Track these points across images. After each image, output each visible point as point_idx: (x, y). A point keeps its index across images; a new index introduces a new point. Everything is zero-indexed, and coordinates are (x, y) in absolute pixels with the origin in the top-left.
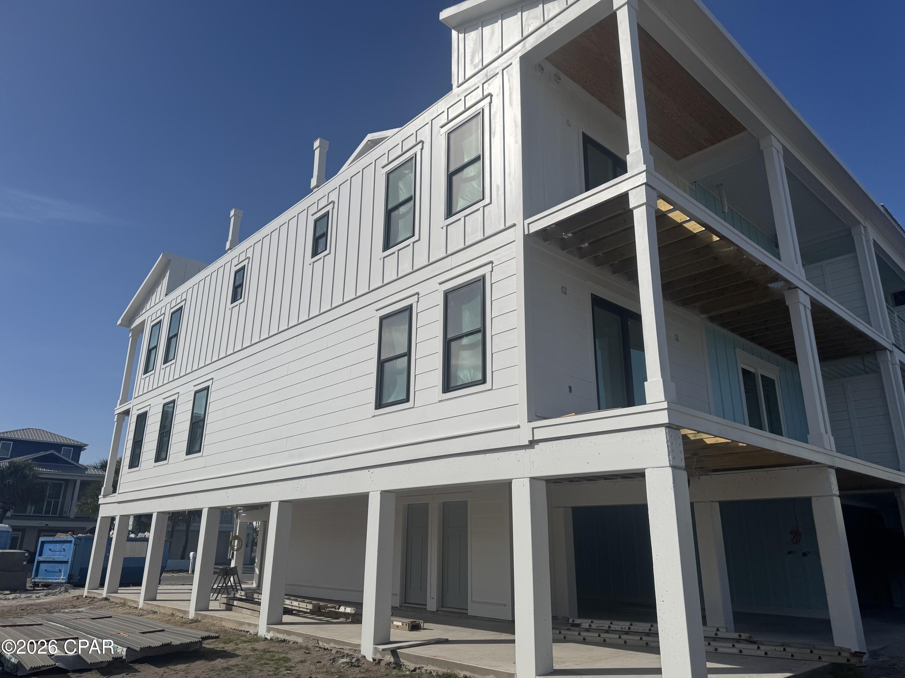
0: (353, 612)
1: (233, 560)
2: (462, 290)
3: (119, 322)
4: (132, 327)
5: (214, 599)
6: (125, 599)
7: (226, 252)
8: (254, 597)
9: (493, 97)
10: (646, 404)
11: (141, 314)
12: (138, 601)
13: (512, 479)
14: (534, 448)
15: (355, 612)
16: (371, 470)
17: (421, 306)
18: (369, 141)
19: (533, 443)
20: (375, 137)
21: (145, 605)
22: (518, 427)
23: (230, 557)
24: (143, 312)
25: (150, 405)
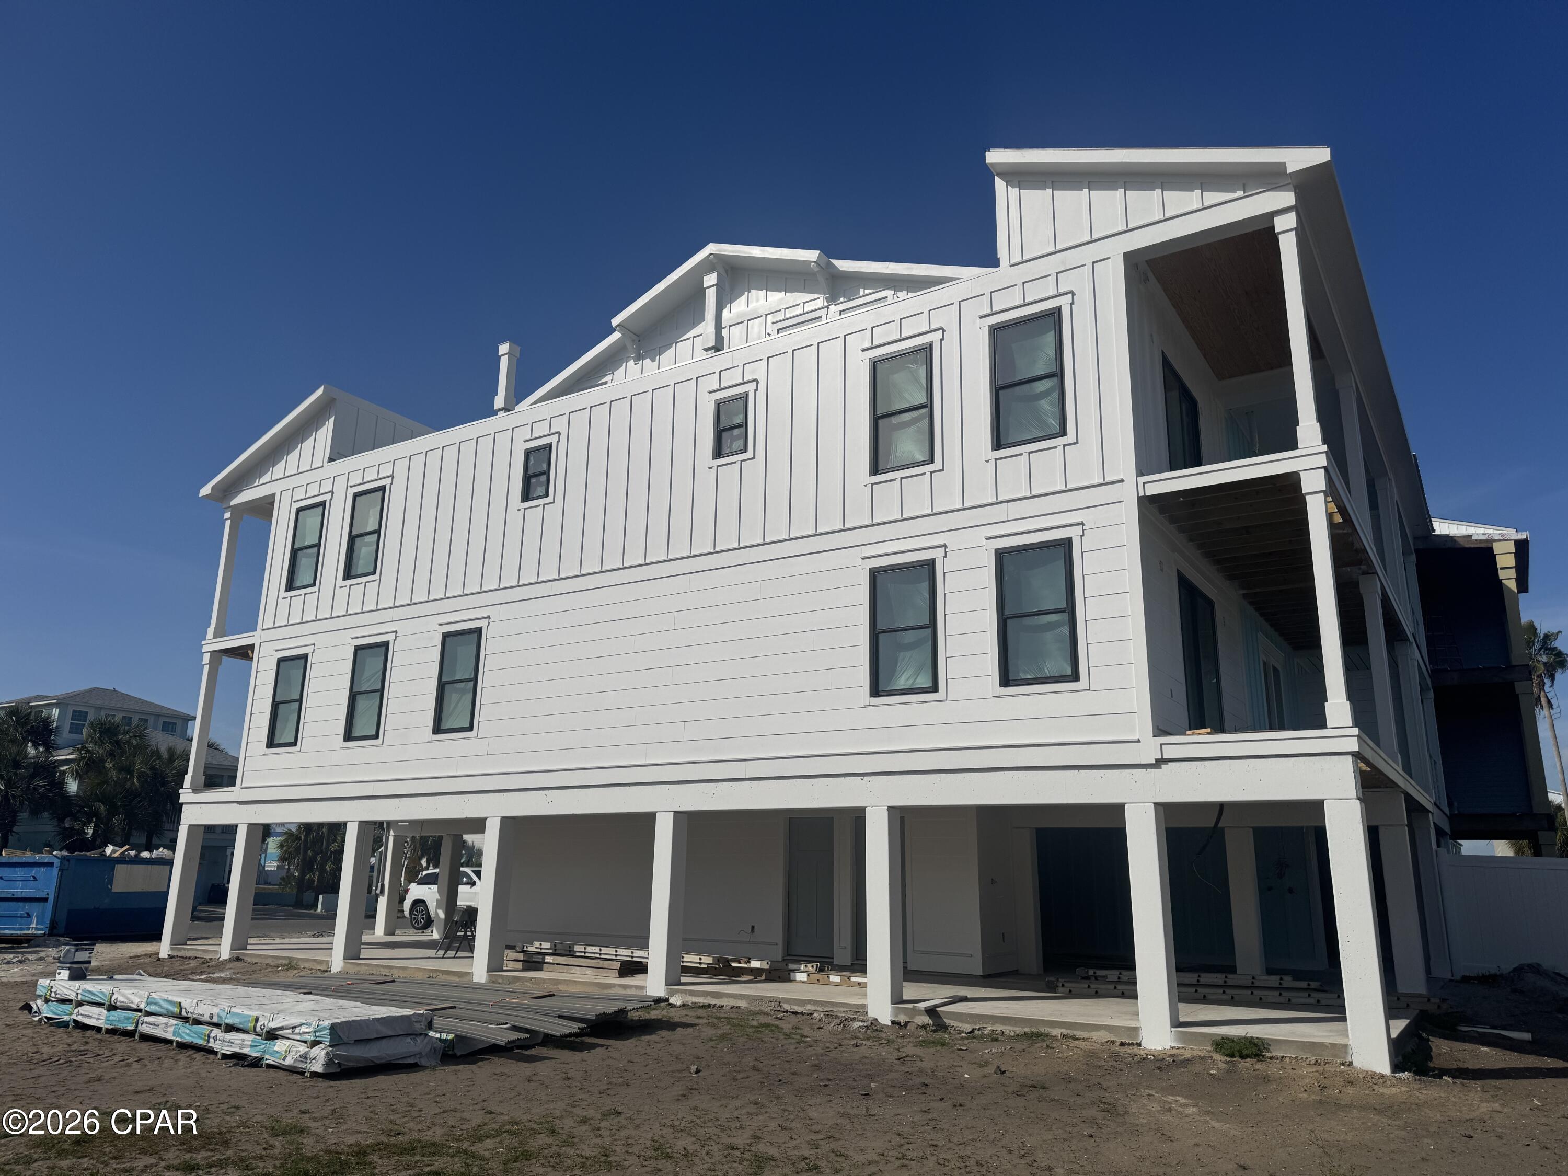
0: (767, 967)
1: (383, 896)
2: (1030, 553)
3: (206, 491)
4: (233, 503)
5: (441, 956)
6: (290, 958)
7: (495, 413)
8: (575, 950)
9: (1075, 297)
10: (1326, 728)
11: (257, 484)
12: (328, 961)
13: (1125, 804)
14: (1161, 768)
15: (770, 966)
16: (867, 778)
17: (951, 563)
18: (711, 254)
19: (1159, 763)
20: (725, 251)
21: (349, 966)
22: (1139, 741)
23: (378, 892)
24: (262, 481)
25: (314, 645)
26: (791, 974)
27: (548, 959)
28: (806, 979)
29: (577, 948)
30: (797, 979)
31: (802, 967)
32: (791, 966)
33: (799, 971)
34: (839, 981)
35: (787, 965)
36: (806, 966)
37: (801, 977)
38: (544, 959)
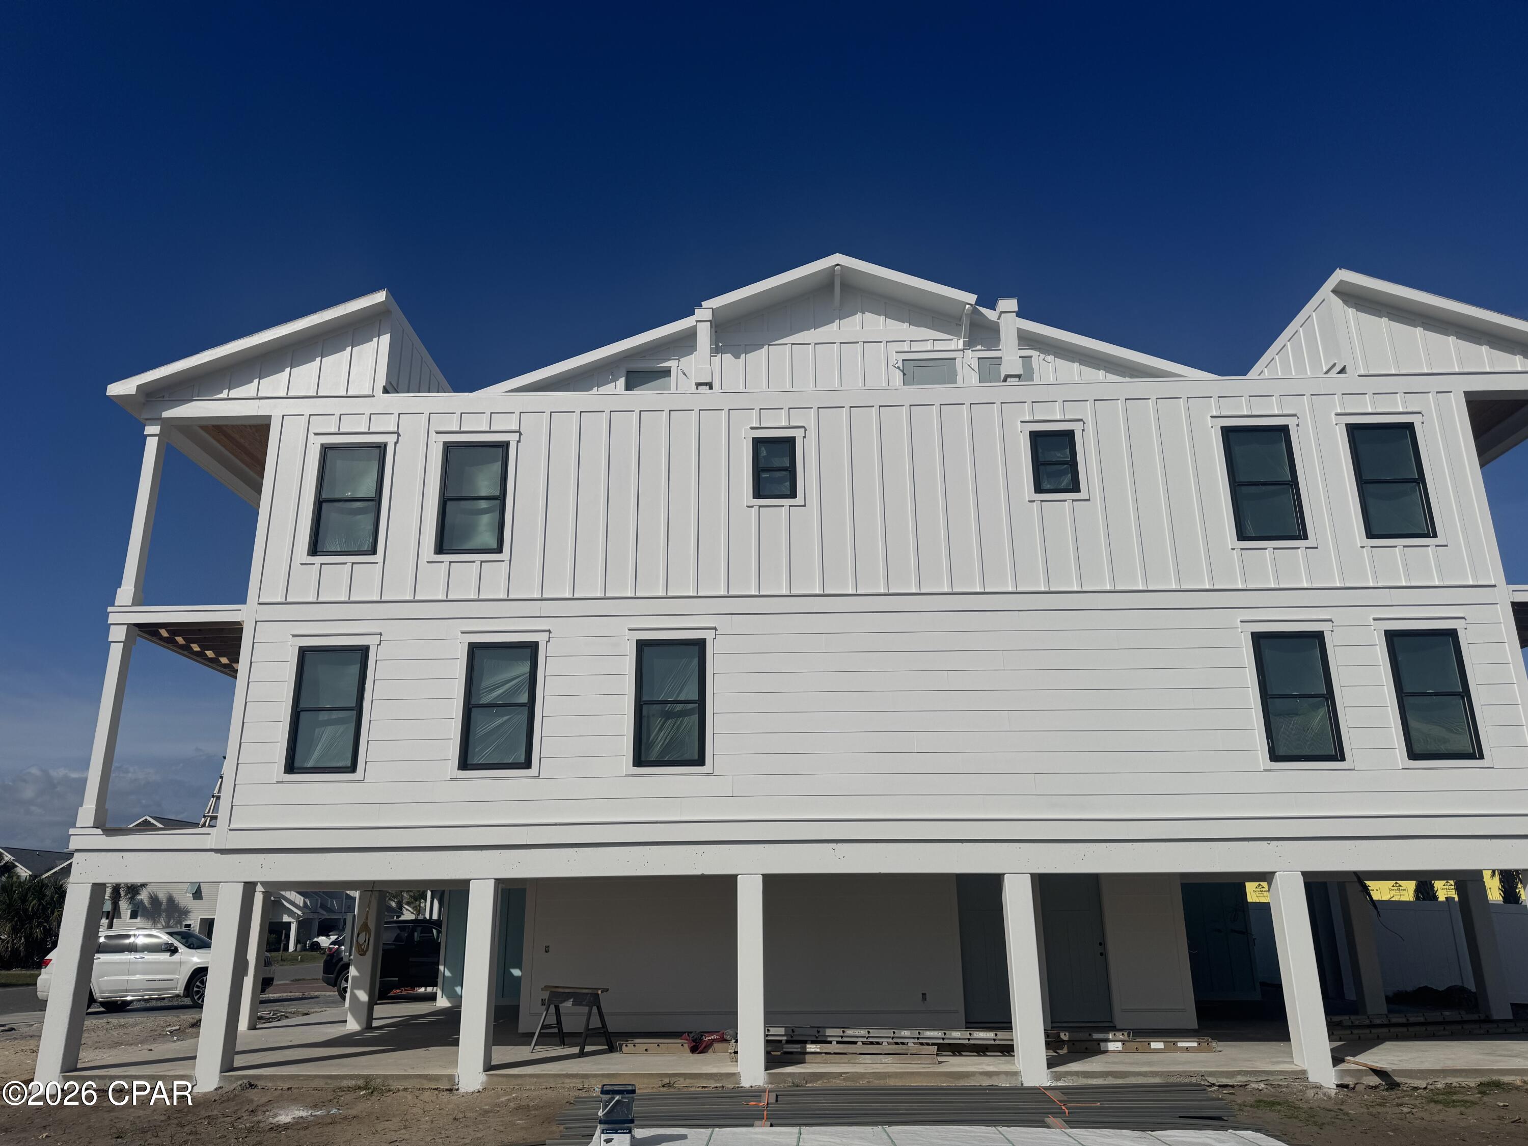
4: (166, 415)
16: (1274, 843)
18: (838, 265)
24: (234, 393)
25: (381, 634)
26: (1102, 1044)
27: (811, 1048)
28: (1121, 1049)
29: (829, 1032)
30: (1110, 1049)
31: (1111, 1036)
32: (1096, 1036)
33: (1107, 1040)
34: (1163, 1047)
35: (1090, 1035)
36: (1115, 1034)
37: (1112, 1046)
38: (805, 1048)
